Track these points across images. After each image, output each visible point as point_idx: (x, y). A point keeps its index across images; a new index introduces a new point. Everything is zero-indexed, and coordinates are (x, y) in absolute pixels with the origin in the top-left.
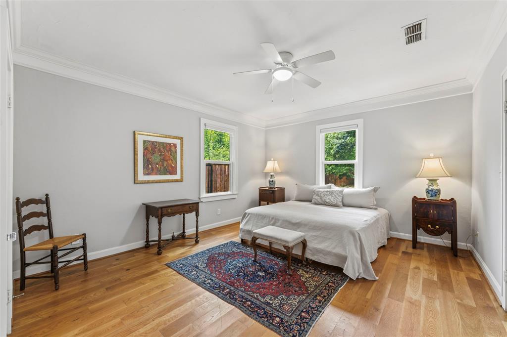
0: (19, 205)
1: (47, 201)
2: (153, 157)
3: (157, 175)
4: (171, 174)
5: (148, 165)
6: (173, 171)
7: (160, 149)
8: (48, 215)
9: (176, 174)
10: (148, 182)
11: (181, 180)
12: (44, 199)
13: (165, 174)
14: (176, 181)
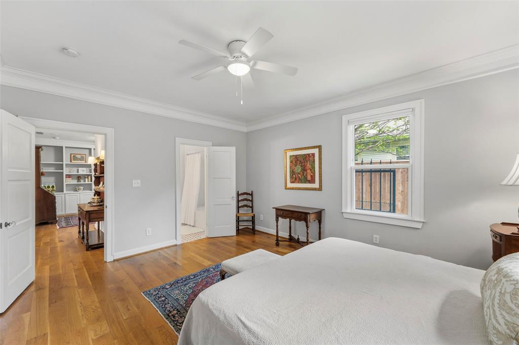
0: (238, 195)
1: (252, 195)
2: (296, 168)
3: (299, 183)
4: (310, 182)
5: (293, 175)
6: (312, 181)
7: (300, 161)
8: (252, 201)
9: (315, 183)
10: (293, 189)
11: (320, 189)
12: (251, 193)
13: (305, 183)
14: (315, 189)
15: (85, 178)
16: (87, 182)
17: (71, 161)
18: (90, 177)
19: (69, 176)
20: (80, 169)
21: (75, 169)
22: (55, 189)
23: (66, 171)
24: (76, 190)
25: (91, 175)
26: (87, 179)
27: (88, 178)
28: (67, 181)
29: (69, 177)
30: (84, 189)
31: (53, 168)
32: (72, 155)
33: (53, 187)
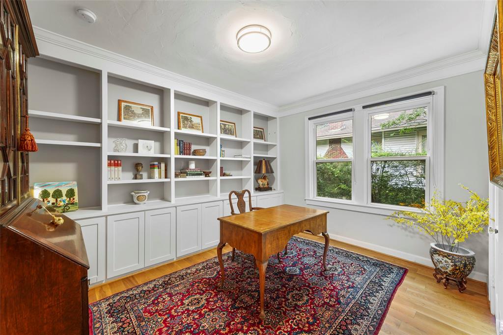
15: (153, 166)
16: (156, 179)
17: (119, 119)
18: (163, 165)
19: (115, 161)
20: (141, 143)
21: (130, 143)
22: (76, 198)
23: (108, 147)
24: (131, 201)
25: (166, 161)
26: (156, 170)
27: (159, 167)
28: (110, 176)
29: (117, 165)
30: (150, 197)
31: (72, 137)
32: (123, 104)
33: (71, 193)
